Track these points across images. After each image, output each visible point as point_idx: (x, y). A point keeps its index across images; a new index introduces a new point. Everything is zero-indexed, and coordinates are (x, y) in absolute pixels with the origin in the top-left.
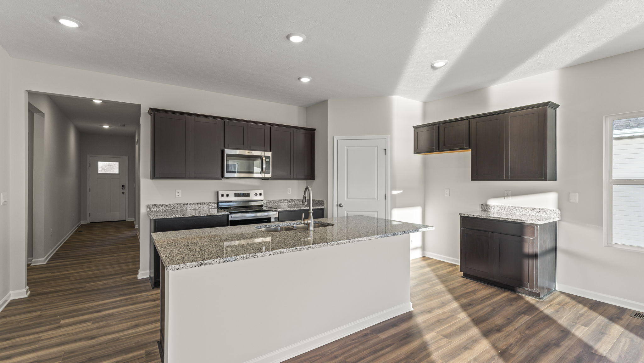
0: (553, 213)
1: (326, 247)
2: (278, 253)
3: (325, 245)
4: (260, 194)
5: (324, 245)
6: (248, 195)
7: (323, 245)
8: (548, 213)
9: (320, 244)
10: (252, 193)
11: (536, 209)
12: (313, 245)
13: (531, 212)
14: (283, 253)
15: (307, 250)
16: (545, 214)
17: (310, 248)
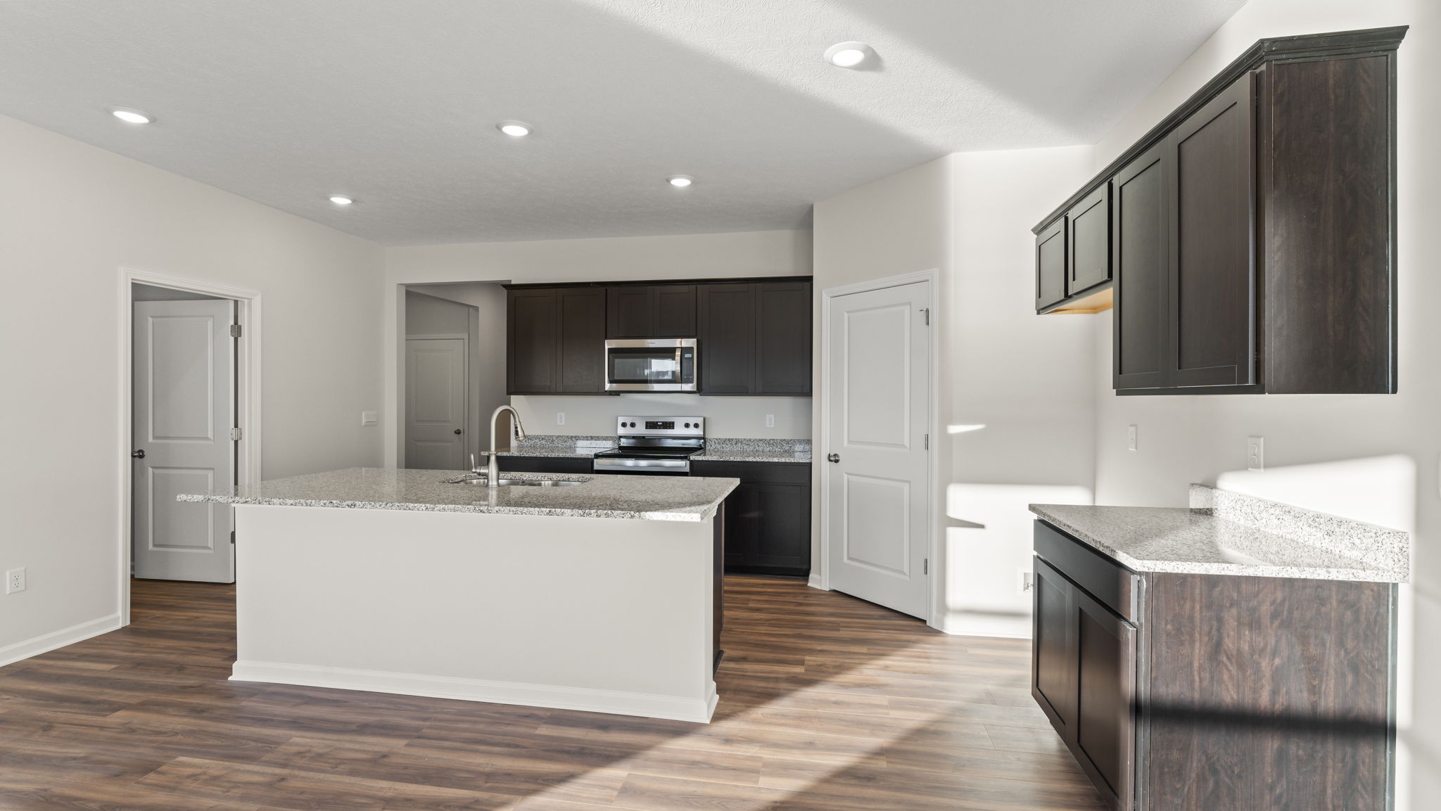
0: (1375, 547)
1: (384, 510)
2: (302, 505)
3: (382, 506)
4: (696, 426)
5: (380, 505)
6: (670, 425)
7: (378, 506)
8: (1357, 542)
9: (373, 503)
10: (680, 423)
11: (1322, 521)
12: (360, 503)
13: (1308, 529)
14: (310, 505)
15: (349, 508)
16: (1350, 546)
17: (355, 505)
